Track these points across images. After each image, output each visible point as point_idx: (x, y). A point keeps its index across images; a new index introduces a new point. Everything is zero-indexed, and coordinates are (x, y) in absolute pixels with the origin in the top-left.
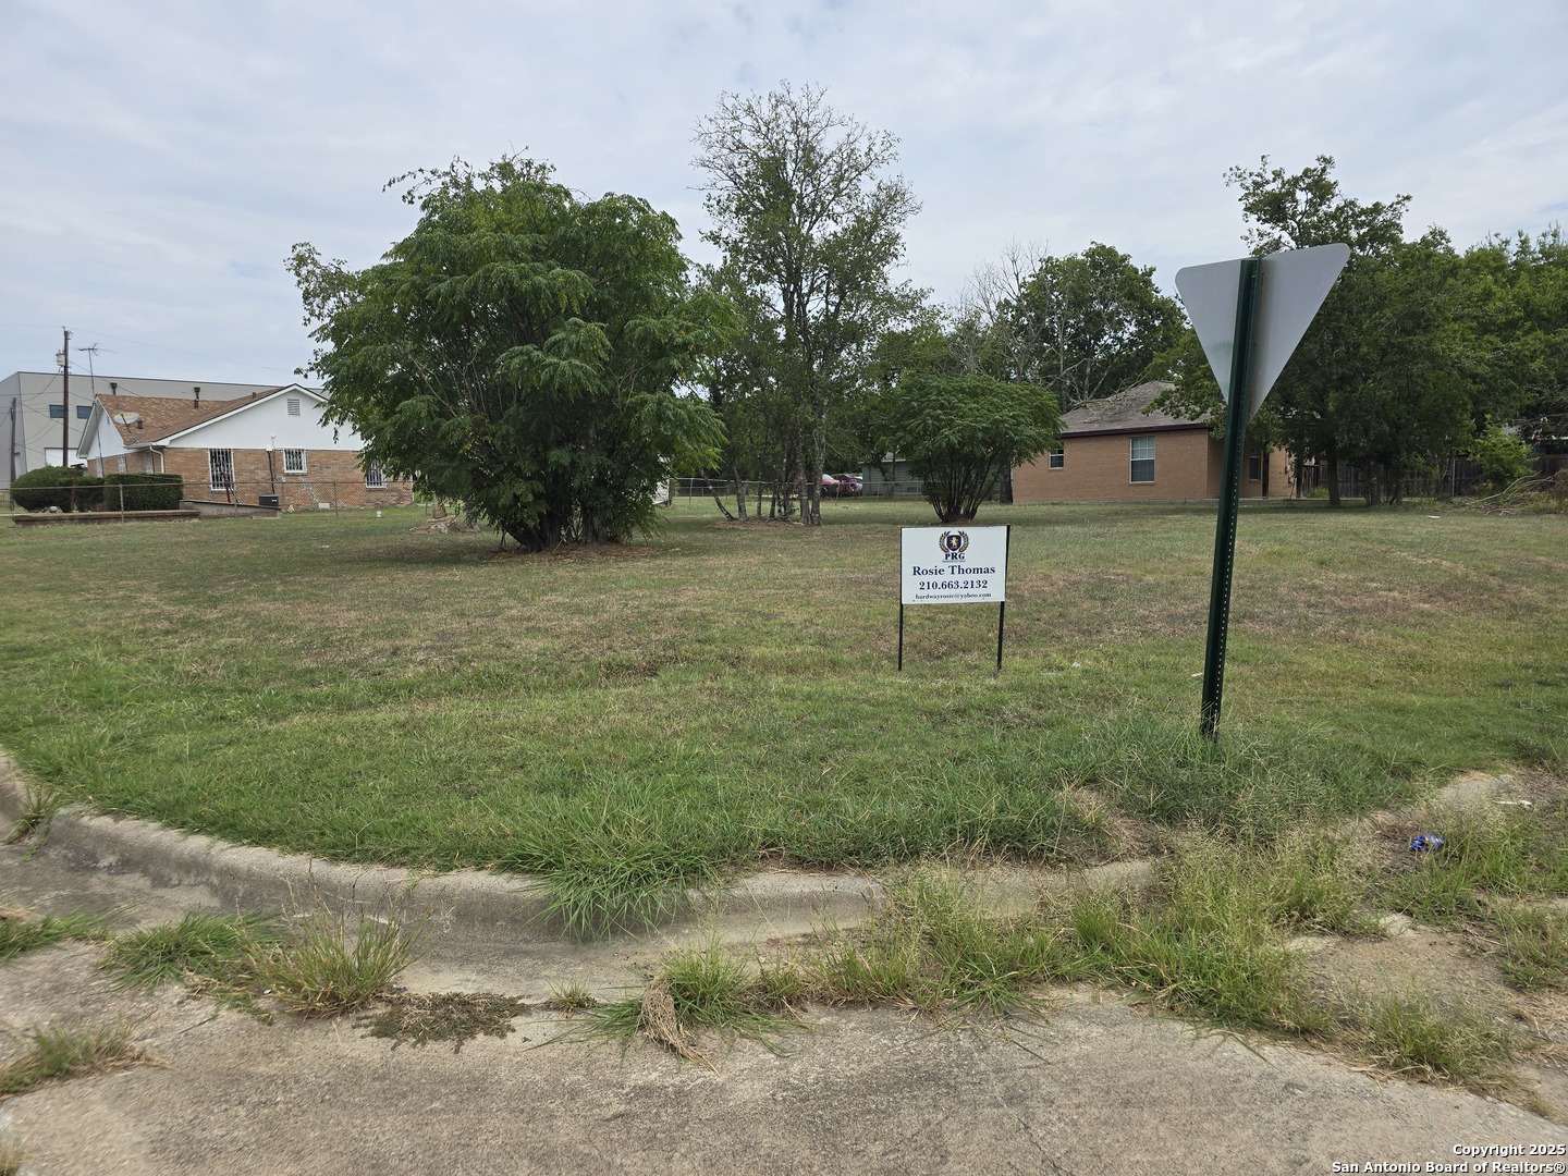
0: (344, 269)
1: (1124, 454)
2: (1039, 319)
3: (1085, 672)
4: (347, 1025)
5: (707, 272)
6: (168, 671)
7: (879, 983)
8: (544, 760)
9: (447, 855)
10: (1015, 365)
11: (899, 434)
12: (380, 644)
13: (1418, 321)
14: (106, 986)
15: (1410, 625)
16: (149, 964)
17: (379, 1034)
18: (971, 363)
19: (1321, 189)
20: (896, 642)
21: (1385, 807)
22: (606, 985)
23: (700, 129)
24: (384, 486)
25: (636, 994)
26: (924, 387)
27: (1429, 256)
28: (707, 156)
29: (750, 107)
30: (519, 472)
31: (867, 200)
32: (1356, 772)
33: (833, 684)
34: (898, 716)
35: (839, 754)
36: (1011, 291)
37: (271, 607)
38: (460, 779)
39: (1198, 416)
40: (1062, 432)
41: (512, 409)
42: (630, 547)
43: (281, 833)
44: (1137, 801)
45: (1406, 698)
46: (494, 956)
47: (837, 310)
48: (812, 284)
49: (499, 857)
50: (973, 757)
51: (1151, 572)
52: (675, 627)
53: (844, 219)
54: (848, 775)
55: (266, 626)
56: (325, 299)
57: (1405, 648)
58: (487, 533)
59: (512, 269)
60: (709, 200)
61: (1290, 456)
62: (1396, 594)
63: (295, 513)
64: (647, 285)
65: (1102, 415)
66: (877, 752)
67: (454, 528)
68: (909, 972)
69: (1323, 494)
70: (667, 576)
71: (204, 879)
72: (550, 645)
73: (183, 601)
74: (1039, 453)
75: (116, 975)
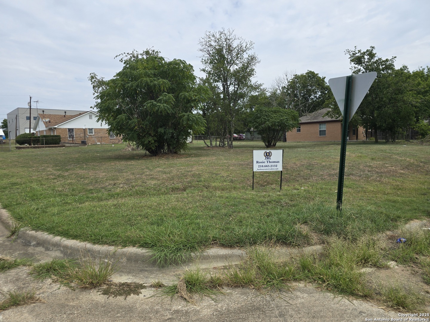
0: (104, 80)
1: (317, 128)
2: (293, 91)
3: (305, 190)
4: (95, 291)
5: (202, 79)
6: (53, 190)
7: (244, 281)
8: (153, 215)
9: (125, 242)
10: (287, 104)
11: (255, 123)
12: (111, 182)
13: (400, 91)
14: (30, 279)
15: (397, 177)
16: (42, 273)
17: (104, 294)
18: (275, 103)
19: (371, 55)
20: (252, 182)
21: (389, 230)
22: (168, 280)
23: (200, 41)
24: (115, 138)
25: (176, 283)
26: (261, 110)
27: (402, 73)
28: (202, 48)
29: (213, 35)
30: (150, 135)
31: (245, 59)
32: (381, 220)
33: (234, 194)
34: (252, 203)
35: (235, 214)
36: (285, 84)
37: (82, 172)
38: (130, 221)
39: (338, 118)
40: (300, 122)
41: (148, 117)
42: (180, 154)
43: (80, 236)
44: (318, 228)
45: (396, 198)
46: (137, 271)
47: (237, 89)
48: (230, 82)
49: (139, 243)
50: (272, 215)
51: (324, 162)
52: (191, 177)
53: (239, 65)
54: (237, 220)
55: (81, 177)
56: (99, 88)
57: (396, 183)
58: (141, 151)
59: (148, 79)
60: (202, 60)
61: (364, 129)
62: (393, 168)
63: (91, 145)
64: (185, 84)
65: (311, 118)
66: (246, 214)
67: (133, 149)
68: (253, 277)
69: (373, 139)
70: (190, 163)
71: (59, 249)
72: (157, 182)
73: (59, 170)
74: (293, 128)
75: (34, 276)
